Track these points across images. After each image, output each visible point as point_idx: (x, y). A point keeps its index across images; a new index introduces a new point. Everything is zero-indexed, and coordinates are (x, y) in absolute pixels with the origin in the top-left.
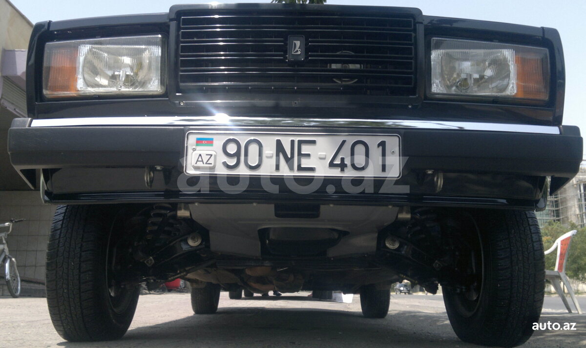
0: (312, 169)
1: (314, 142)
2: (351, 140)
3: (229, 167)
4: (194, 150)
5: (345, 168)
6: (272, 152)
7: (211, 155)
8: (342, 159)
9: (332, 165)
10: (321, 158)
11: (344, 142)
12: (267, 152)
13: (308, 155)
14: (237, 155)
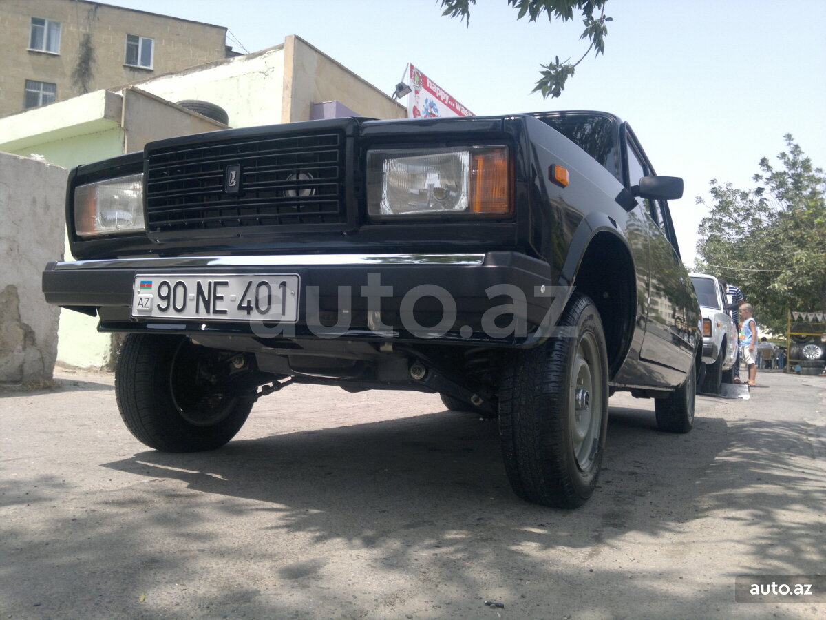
0: (224, 312)
1: (226, 284)
2: (256, 280)
3: (162, 310)
4: (139, 293)
5: (251, 312)
6: (193, 295)
7: (148, 298)
8: (249, 302)
9: (240, 308)
10: (232, 301)
11: (250, 283)
12: (190, 295)
13: (221, 298)
14: (167, 297)
